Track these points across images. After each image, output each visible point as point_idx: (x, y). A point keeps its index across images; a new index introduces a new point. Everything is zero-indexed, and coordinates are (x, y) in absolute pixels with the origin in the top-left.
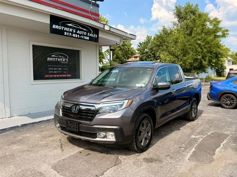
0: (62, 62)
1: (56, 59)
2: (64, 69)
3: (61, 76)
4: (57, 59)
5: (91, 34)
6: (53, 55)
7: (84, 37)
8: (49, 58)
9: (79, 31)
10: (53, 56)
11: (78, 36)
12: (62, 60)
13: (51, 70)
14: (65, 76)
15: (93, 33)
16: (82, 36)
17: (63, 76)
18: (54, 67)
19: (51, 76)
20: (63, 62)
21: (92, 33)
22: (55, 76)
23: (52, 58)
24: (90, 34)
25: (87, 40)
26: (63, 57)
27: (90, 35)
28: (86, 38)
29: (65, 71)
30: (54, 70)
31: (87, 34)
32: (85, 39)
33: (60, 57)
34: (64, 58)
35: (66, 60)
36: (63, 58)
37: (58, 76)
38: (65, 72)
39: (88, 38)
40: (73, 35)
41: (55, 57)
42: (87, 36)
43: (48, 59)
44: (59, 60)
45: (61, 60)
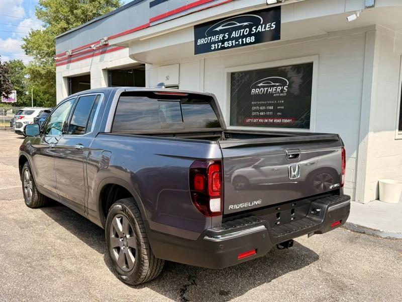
0: (274, 95)
1: (264, 90)
2: (278, 108)
3: (271, 121)
4: (266, 89)
5: (260, 27)
6: (260, 83)
7: (244, 39)
8: (254, 90)
9: (234, 32)
10: (259, 85)
11: (234, 42)
12: (276, 90)
13: (255, 111)
14: (279, 121)
15: (265, 23)
16: (240, 40)
17: (275, 120)
18: (260, 105)
19: (255, 121)
20: (278, 95)
21: (261, 23)
22: (261, 121)
23: (258, 89)
24: (256, 29)
25: (251, 43)
26: (277, 84)
27: (258, 30)
28: (248, 40)
29: (280, 110)
30: (260, 111)
31: (251, 30)
32: (247, 44)
33: (273, 84)
34: (281, 86)
35: (282, 90)
36: (278, 86)
37: (266, 121)
38: (279, 114)
39: (253, 39)
40: (224, 44)
41: (264, 87)
42: (250, 35)
43: (252, 92)
44: (269, 90)
45: (274, 90)
